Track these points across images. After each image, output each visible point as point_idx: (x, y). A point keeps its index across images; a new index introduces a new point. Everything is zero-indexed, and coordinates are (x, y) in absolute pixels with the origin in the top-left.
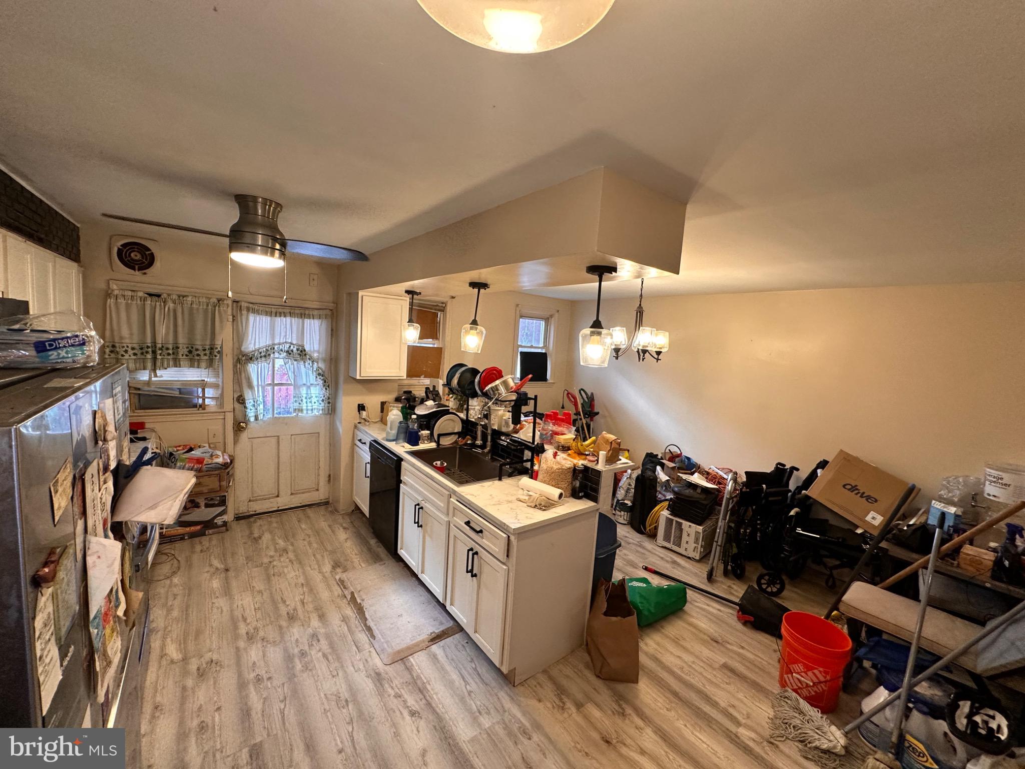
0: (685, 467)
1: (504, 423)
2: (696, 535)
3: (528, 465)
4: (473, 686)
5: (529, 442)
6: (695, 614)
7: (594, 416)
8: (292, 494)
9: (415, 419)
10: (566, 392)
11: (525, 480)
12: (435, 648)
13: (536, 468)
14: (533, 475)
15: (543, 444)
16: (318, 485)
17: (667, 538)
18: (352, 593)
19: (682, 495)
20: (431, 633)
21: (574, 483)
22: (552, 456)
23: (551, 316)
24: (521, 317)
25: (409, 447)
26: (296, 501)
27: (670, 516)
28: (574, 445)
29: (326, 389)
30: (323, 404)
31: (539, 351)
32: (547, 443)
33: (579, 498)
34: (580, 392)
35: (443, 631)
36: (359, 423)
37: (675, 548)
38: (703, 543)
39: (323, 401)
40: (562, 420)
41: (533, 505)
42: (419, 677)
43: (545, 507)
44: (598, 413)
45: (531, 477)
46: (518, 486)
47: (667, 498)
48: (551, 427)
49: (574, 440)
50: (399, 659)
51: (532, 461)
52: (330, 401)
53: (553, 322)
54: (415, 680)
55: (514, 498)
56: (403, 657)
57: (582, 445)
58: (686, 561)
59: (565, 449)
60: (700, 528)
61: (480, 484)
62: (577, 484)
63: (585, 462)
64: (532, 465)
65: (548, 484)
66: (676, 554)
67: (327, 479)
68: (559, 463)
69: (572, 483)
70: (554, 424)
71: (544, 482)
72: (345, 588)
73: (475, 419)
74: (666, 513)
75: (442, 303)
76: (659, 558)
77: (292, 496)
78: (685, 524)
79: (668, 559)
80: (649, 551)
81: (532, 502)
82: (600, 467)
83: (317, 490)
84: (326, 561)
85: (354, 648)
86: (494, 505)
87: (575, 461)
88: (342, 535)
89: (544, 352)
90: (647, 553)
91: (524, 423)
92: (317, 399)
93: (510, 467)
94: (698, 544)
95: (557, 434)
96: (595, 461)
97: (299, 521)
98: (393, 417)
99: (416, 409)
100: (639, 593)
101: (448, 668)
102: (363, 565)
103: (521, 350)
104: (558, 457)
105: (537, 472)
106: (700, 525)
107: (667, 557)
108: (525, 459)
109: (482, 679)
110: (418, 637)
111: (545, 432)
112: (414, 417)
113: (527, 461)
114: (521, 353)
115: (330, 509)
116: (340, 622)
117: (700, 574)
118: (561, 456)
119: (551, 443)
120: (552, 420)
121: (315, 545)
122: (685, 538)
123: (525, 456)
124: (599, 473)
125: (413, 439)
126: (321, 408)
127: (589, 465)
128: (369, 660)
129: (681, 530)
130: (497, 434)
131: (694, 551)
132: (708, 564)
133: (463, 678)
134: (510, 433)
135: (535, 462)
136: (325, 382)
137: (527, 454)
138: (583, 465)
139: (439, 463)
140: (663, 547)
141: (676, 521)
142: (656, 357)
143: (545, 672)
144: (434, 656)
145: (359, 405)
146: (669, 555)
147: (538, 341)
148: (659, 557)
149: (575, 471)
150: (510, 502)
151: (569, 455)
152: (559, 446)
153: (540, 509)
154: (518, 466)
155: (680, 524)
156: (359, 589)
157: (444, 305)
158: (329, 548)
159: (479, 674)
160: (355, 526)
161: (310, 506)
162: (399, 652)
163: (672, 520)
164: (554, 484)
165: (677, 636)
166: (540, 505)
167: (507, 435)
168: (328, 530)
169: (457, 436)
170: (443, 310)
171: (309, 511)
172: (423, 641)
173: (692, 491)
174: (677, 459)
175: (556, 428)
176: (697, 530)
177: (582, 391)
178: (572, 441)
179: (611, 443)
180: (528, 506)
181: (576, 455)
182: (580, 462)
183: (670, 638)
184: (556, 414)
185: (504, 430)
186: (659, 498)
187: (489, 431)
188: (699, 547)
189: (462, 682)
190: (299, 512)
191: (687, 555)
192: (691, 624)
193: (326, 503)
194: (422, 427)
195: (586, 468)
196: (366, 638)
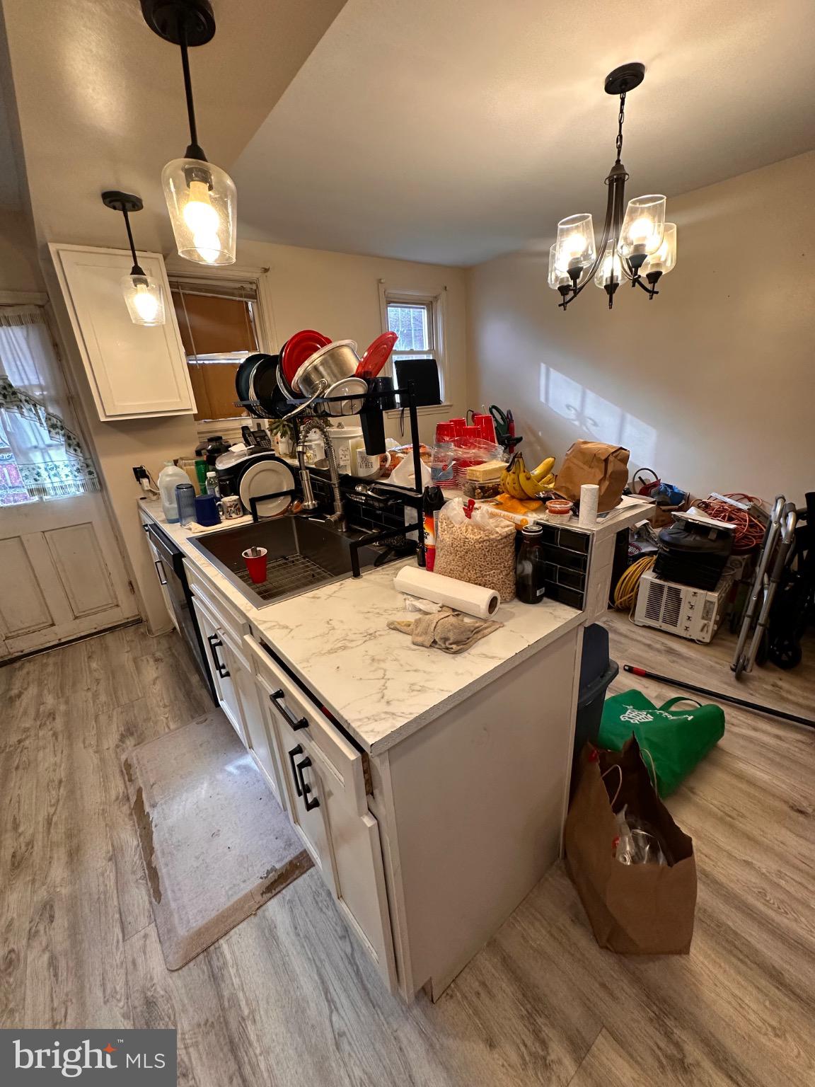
0: (668, 501)
1: (359, 460)
2: (705, 605)
3: (414, 535)
4: (347, 1018)
5: (411, 490)
6: (739, 753)
7: (515, 445)
8: (76, 618)
9: (212, 478)
10: (470, 414)
11: (409, 573)
12: (275, 909)
13: (429, 541)
14: (426, 560)
15: (438, 488)
16: (116, 598)
17: (652, 612)
18: (139, 791)
19: (682, 546)
20: (268, 873)
21: (520, 567)
22: (463, 513)
23: (436, 298)
24: (390, 302)
25: (198, 529)
26: (86, 627)
27: (658, 581)
28: (509, 479)
29: (75, 450)
30: (80, 476)
31: (425, 357)
32: (448, 488)
33: (535, 600)
34: (491, 413)
35: (291, 862)
36: (142, 499)
37: (666, 627)
38: (718, 616)
39: (78, 470)
40: (474, 433)
41: (428, 641)
42: (234, 1000)
43: (456, 643)
44: (520, 440)
45: (422, 564)
46: (393, 588)
47: (643, 551)
48: (453, 451)
49: (508, 469)
50: (199, 950)
51: (419, 526)
52: (92, 469)
53: (439, 307)
54: (223, 1009)
55: (381, 623)
56: (209, 943)
57: (528, 479)
58: (689, 647)
59: (489, 492)
60: (714, 596)
61: (310, 594)
62: (528, 568)
63: (543, 517)
64: (422, 537)
65: (460, 578)
66: (668, 636)
67: (129, 588)
68: (479, 527)
69: (515, 568)
70: (458, 445)
71: (450, 573)
72: (130, 780)
73: (315, 464)
74: (649, 576)
75: (251, 283)
76: (642, 647)
77: (78, 621)
78: (686, 591)
79: (658, 646)
80: (626, 636)
81: (426, 633)
82: (585, 522)
83: (117, 606)
84: (114, 727)
85: (118, 930)
86: (330, 652)
87: (518, 517)
88: (151, 672)
89: (431, 358)
90: (623, 640)
91: (400, 455)
92: (69, 469)
93: (381, 545)
94: (710, 619)
95: (465, 463)
96: (567, 512)
97: (89, 657)
98: (168, 479)
99: (217, 462)
100: (647, 739)
101: (298, 964)
102: (172, 726)
103: (395, 358)
104: (476, 514)
105: (433, 551)
106: (712, 590)
107: (657, 642)
108: (407, 525)
109: (365, 988)
110: (242, 885)
111: (441, 465)
112: (211, 474)
113: (412, 528)
114: (397, 363)
115: (142, 630)
116: (104, 862)
117: (718, 666)
118: (484, 509)
119: (455, 485)
120: (452, 436)
121: (103, 698)
122: (684, 611)
123: (406, 518)
124: (583, 540)
125: (206, 511)
126: (79, 483)
127: (555, 521)
128: (140, 961)
129: (679, 600)
130: (349, 482)
131: (702, 630)
132: (733, 649)
133: (326, 992)
134: (374, 478)
135: (427, 530)
136: (69, 438)
137: (411, 514)
138: (538, 524)
139: (249, 551)
140: (644, 626)
141: (670, 588)
142: (649, 286)
143: (493, 944)
144: (271, 931)
145: (135, 469)
146: (658, 638)
147: (422, 344)
148: (645, 644)
149: (519, 539)
150: (371, 636)
151: (499, 505)
152: (474, 489)
153: (447, 650)
154: (394, 541)
155: (678, 592)
156: (152, 781)
157: (254, 287)
158: (124, 700)
159: (358, 973)
160: (173, 654)
161: (111, 629)
162: (199, 933)
163: (661, 587)
164: (473, 577)
165: (727, 809)
166: (445, 639)
167: (367, 482)
168: (130, 666)
169: (289, 499)
170: (254, 296)
171: (109, 638)
172: (251, 895)
173: (698, 538)
174: (653, 491)
175: (462, 453)
176: (708, 599)
177: (494, 411)
178: (504, 472)
179: (606, 460)
180: (414, 644)
181: (515, 503)
182: (531, 519)
183: (714, 815)
184: (460, 423)
185: (362, 473)
186: (631, 553)
187: (335, 481)
188: (712, 623)
189: (324, 1005)
190: (94, 642)
191: (688, 637)
192: (740, 776)
193: (138, 621)
194: (225, 492)
195: (548, 531)
196: (146, 898)
